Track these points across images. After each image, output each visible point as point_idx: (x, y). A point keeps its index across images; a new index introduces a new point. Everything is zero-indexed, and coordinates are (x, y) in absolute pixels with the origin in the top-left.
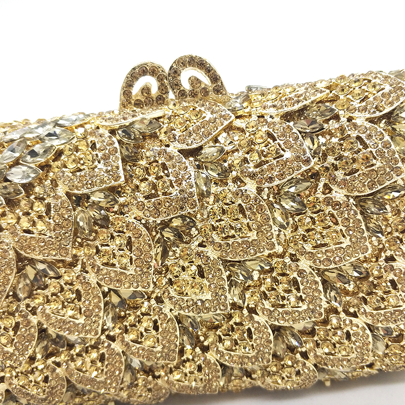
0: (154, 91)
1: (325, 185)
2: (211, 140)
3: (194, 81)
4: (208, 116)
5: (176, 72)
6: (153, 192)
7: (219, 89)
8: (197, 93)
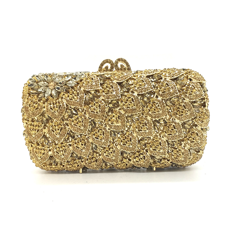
0: (109, 68)
1: (157, 96)
2: (126, 80)
3: (122, 66)
4: (126, 74)
5: (117, 62)
6: (108, 92)
7: (129, 69)
8: (122, 69)
